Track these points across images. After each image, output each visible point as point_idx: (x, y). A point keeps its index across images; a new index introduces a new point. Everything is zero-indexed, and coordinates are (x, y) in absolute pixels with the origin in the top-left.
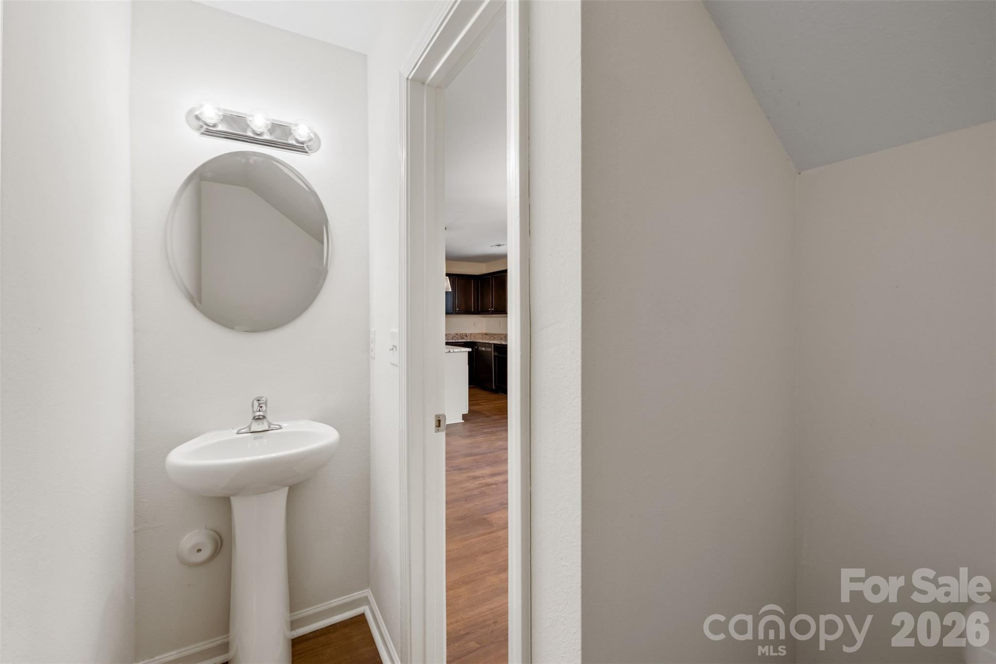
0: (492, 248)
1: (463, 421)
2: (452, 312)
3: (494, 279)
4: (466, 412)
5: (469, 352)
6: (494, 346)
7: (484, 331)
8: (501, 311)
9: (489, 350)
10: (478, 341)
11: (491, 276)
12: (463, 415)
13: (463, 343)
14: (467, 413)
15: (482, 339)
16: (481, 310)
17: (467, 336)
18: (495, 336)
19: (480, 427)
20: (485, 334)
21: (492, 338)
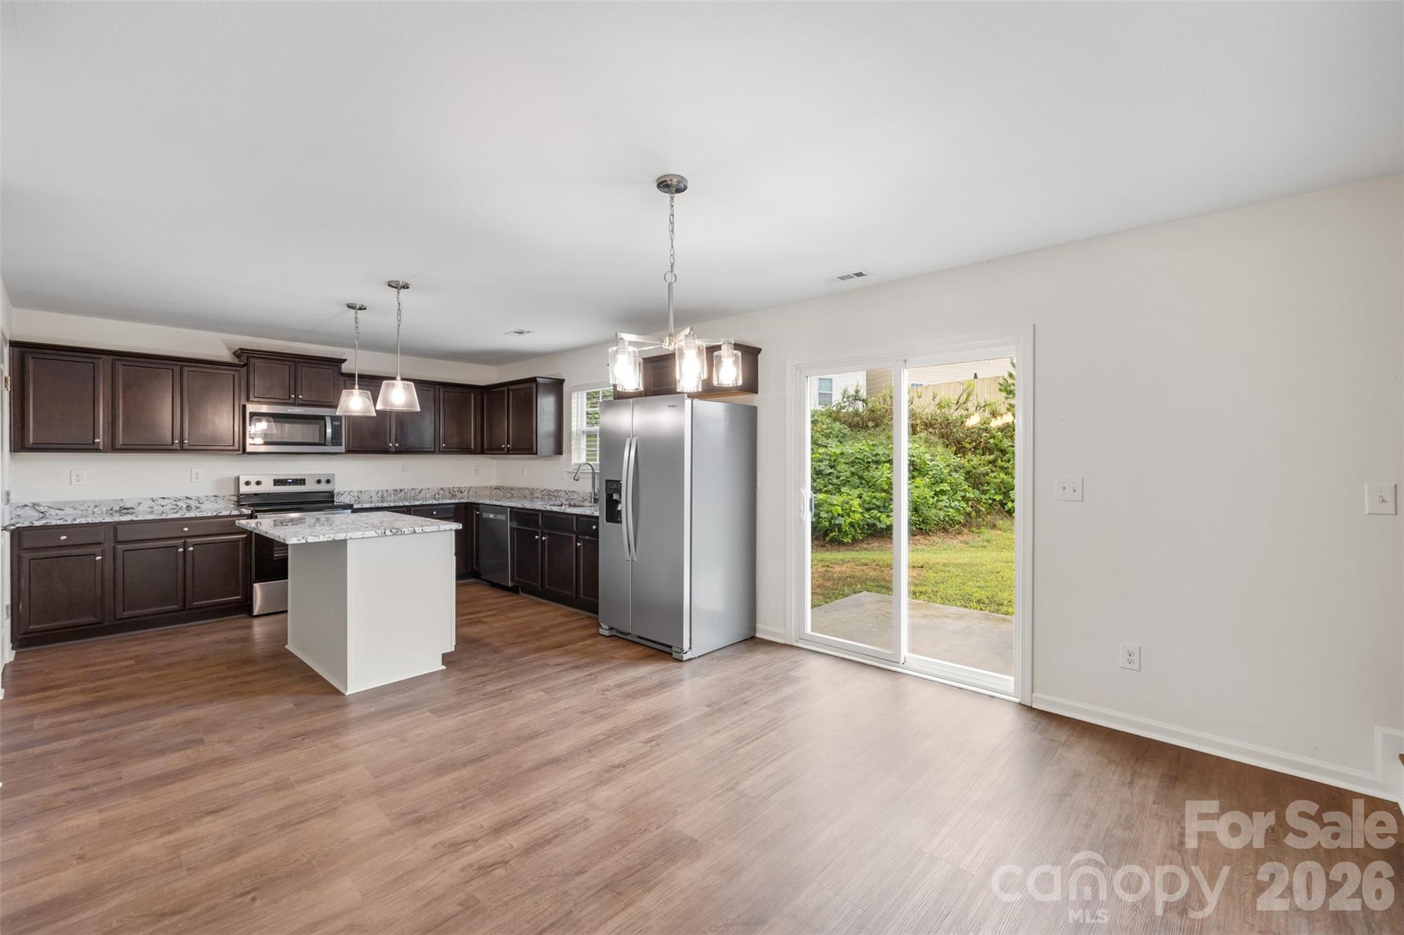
0: (506, 336)
1: (445, 667)
2: (433, 450)
3: (511, 393)
4: (450, 646)
5: (457, 531)
6: (511, 511)
7: (494, 483)
8: (525, 449)
9: (502, 517)
10: (481, 501)
11: (505, 389)
12: (443, 655)
13: (453, 506)
14: (453, 650)
15: (491, 497)
16: (487, 447)
17: (461, 492)
18: (513, 492)
19: (478, 679)
20: (496, 488)
21: (509, 495)
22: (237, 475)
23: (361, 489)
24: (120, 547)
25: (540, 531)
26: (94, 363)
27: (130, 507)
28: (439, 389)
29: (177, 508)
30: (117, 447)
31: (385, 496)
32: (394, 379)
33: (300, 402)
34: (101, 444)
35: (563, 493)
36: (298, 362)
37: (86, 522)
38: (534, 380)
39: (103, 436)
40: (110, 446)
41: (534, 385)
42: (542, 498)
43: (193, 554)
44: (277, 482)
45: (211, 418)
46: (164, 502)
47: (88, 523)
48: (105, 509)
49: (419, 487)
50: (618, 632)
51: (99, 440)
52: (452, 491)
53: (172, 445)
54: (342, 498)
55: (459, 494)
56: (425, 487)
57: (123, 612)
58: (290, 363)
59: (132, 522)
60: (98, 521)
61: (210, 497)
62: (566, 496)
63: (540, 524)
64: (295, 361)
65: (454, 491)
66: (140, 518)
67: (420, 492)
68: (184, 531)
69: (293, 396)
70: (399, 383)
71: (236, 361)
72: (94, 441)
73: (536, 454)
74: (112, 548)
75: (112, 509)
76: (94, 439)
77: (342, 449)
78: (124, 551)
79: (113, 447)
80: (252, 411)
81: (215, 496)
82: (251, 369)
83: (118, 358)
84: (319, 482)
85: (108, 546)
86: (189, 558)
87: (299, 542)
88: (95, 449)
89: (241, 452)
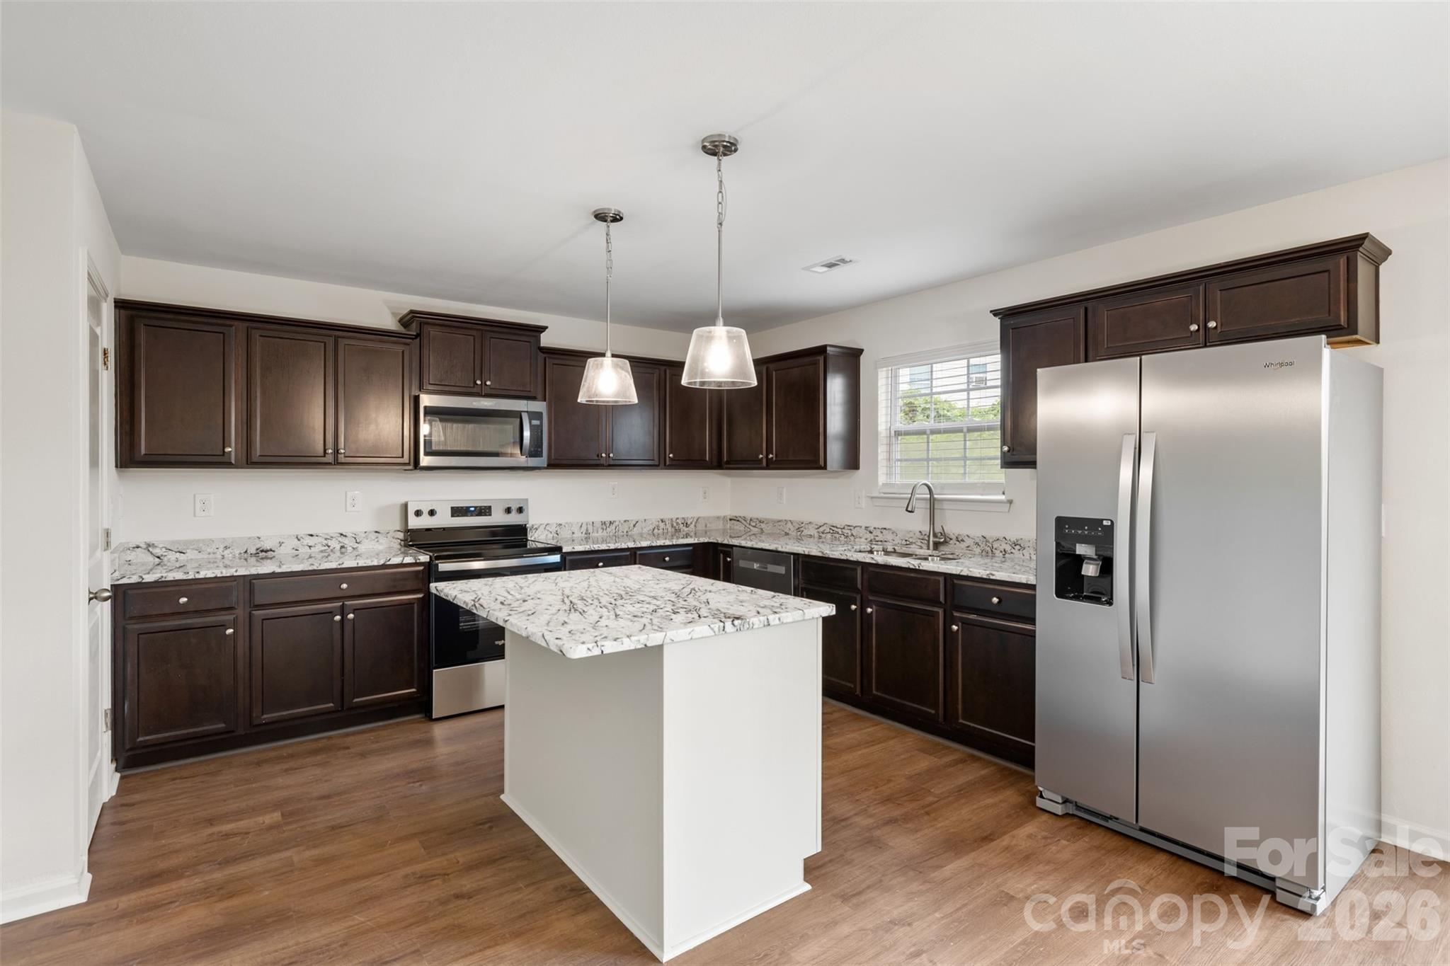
2: (656, 462)
6: (796, 561)
8: (802, 461)
11: (764, 367)
12: (805, 862)
15: (724, 533)
16: (727, 458)
17: (687, 525)
18: (763, 526)
20: (731, 520)
21: (755, 530)
22: (403, 501)
23: (560, 523)
24: (258, 613)
25: (858, 597)
26: (224, 334)
27: (269, 548)
28: (665, 371)
29: (327, 552)
30: (254, 459)
31: (590, 531)
32: (603, 355)
33: (489, 392)
34: (233, 454)
35: (863, 531)
36: (486, 331)
37: (213, 576)
38: (821, 350)
39: (236, 444)
40: (244, 459)
41: (821, 359)
42: (820, 537)
43: (354, 622)
44: (457, 512)
45: (374, 415)
46: (311, 541)
47: (216, 577)
48: (237, 552)
49: (633, 517)
50: (1078, 807)
51: (230, 449)
52: (675, 524)
53: (325, 456)
54: (536, 535)
55: (684, 528)
56: (641, 518)
57: (263, 715)
58: (474, 333)
59: (273, 575)
60: (228, 575)
61: (370, 532)
62: (870, 537)
63: (859, 586)
64: (482, 330)
65: (677, 523)
66: (284, 569)
67: (634, 526)
68: (342, 589)
69: (479, 382)
70: (608, 361)
71: (402, 330)
72: (224, 452)
73: (825, 468)
74: (247, 616)
75: (246, 552)
76: (224, 448)
77: (542, 461)
78: (263, 620)
79: (250, 461)
80: (428, 404)
81: (376, 532)
82: (425, 342)
83: (255, 325)
84: (508, 510)
85: (240, 612)
86: (348, 629)
87: (590, 654)
88: (226, 464)
89: (411, 467)
